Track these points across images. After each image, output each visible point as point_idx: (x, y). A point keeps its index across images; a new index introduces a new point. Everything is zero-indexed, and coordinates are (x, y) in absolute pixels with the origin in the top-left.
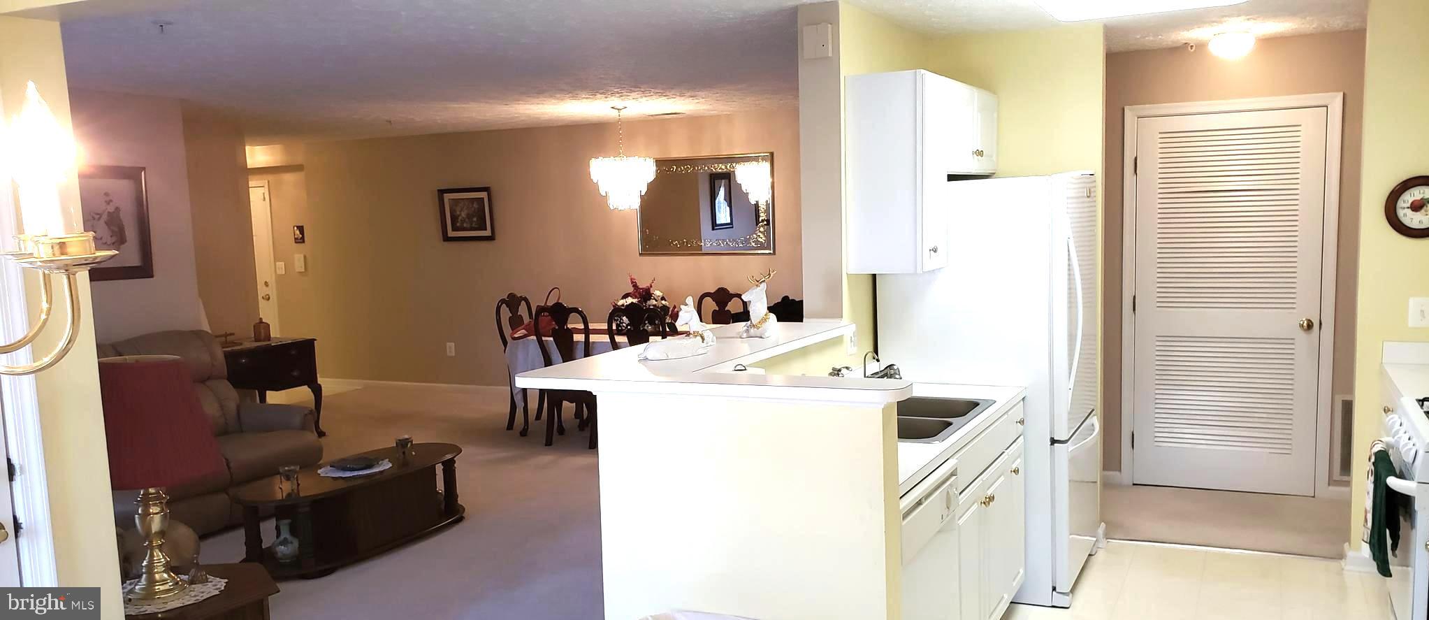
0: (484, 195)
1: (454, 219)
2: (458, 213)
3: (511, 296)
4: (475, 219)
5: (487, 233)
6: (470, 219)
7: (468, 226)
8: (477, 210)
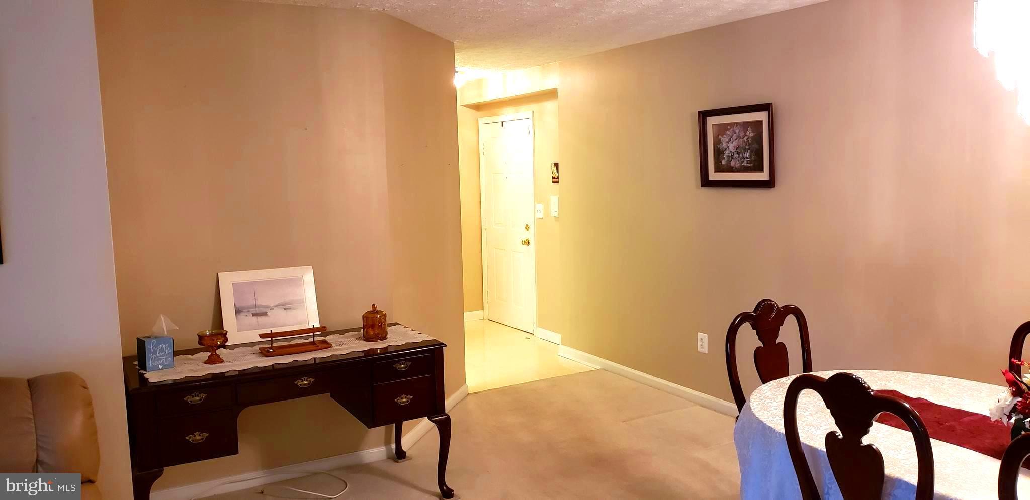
2: (725, 145)
3: (765, 306)
5: (764, 176)
6: (741, 155)
7: (737, 165)
8: (750, 140)
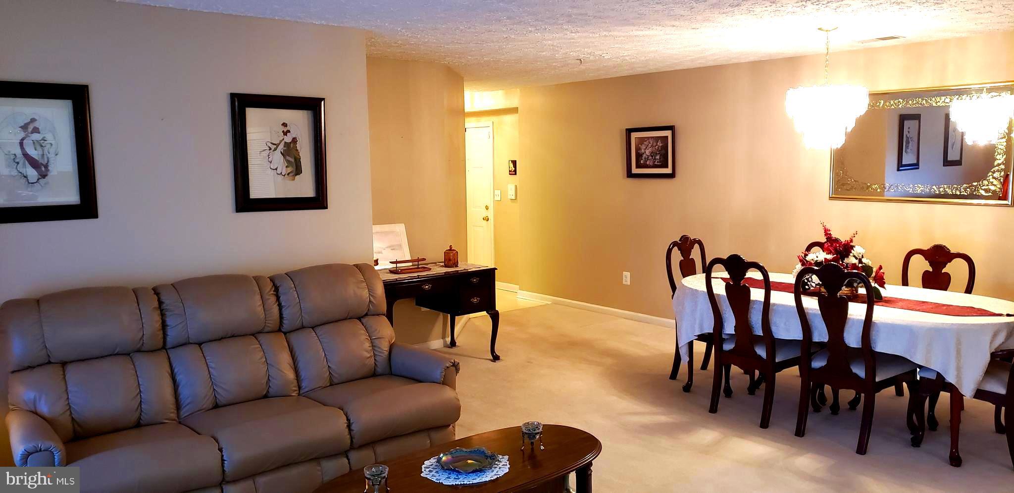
0: (668, 133)
1: (639, 156)
2: (643, 151)
3: (685, 239)
4: (658, 157)
5: (668, 171)
6: (654, 158)
7: (651, 164)
8: (660, 148)
